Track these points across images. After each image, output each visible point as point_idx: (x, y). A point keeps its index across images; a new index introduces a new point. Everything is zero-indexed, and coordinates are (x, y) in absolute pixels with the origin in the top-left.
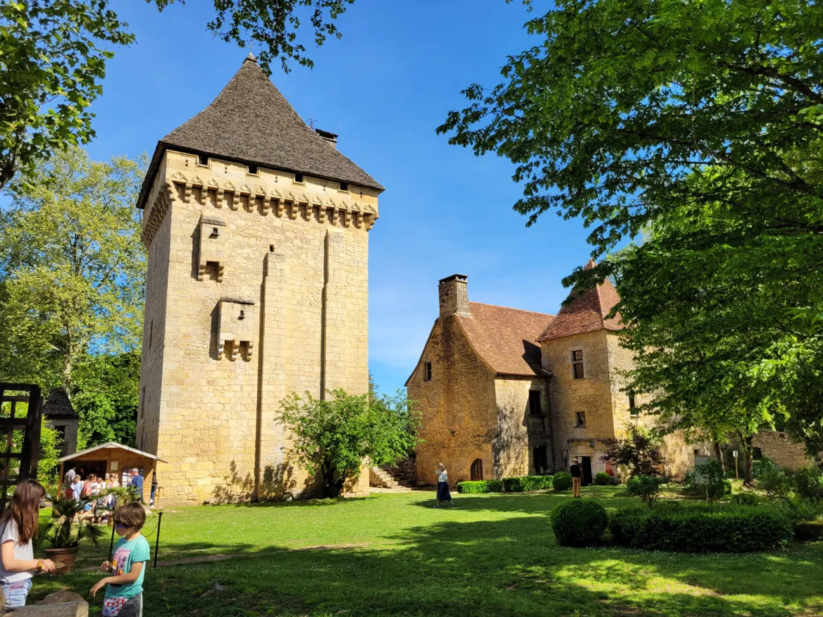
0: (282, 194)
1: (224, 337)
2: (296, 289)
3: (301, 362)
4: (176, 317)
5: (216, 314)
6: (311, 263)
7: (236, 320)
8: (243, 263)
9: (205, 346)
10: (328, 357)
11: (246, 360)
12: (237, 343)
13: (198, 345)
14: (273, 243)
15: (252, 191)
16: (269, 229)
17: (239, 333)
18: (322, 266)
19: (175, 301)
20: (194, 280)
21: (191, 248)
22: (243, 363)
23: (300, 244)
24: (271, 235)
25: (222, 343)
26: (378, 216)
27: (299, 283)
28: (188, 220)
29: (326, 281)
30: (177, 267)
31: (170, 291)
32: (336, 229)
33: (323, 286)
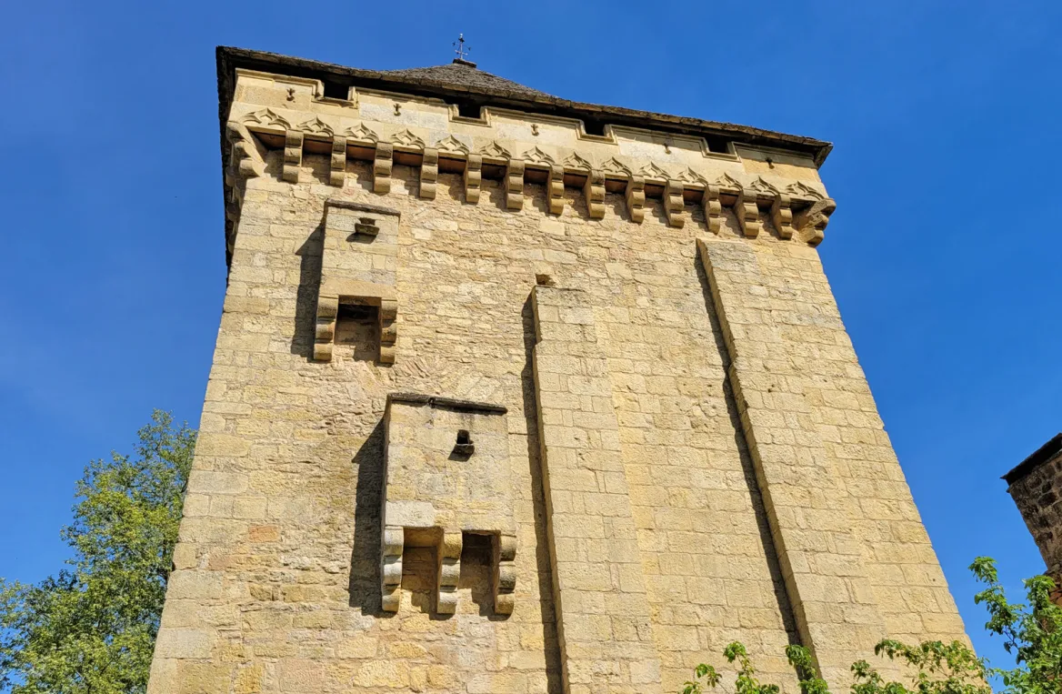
0: (554, 156)
1: (399, 516)
2: (638, 382)
3: (705, 615)
4: (229, 467)
5: (374, 455)
6: (671, 316)
7: (443, 459)
8: (460, 318)
9: (334, 566)
10: (808, 590)
11: (495, 612)
12: (454, 538)
13: (307, 561)
14: (545, 270)
15: (472, 150)
16: (529, 239)
17: (457, 503)
18: (704, 323)
19: (232, 418)
20: (301, 362)
21: (295, 278)
22: (483, 626)
23: (627, 273)
24: (536, 253)
25: (393, 536)
26: (832, 203)
27: (645, 367)
28: (290, 217)
29: (729, 363)
30: (247, 326)
31: (216, 390)
32: (722, 240)
33: (722, 375)
